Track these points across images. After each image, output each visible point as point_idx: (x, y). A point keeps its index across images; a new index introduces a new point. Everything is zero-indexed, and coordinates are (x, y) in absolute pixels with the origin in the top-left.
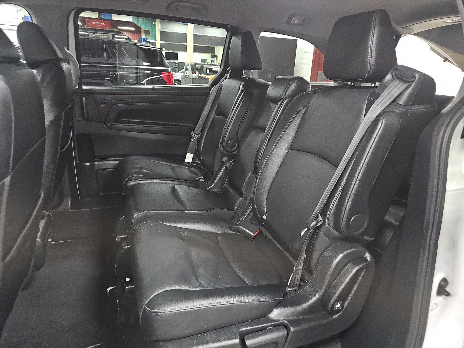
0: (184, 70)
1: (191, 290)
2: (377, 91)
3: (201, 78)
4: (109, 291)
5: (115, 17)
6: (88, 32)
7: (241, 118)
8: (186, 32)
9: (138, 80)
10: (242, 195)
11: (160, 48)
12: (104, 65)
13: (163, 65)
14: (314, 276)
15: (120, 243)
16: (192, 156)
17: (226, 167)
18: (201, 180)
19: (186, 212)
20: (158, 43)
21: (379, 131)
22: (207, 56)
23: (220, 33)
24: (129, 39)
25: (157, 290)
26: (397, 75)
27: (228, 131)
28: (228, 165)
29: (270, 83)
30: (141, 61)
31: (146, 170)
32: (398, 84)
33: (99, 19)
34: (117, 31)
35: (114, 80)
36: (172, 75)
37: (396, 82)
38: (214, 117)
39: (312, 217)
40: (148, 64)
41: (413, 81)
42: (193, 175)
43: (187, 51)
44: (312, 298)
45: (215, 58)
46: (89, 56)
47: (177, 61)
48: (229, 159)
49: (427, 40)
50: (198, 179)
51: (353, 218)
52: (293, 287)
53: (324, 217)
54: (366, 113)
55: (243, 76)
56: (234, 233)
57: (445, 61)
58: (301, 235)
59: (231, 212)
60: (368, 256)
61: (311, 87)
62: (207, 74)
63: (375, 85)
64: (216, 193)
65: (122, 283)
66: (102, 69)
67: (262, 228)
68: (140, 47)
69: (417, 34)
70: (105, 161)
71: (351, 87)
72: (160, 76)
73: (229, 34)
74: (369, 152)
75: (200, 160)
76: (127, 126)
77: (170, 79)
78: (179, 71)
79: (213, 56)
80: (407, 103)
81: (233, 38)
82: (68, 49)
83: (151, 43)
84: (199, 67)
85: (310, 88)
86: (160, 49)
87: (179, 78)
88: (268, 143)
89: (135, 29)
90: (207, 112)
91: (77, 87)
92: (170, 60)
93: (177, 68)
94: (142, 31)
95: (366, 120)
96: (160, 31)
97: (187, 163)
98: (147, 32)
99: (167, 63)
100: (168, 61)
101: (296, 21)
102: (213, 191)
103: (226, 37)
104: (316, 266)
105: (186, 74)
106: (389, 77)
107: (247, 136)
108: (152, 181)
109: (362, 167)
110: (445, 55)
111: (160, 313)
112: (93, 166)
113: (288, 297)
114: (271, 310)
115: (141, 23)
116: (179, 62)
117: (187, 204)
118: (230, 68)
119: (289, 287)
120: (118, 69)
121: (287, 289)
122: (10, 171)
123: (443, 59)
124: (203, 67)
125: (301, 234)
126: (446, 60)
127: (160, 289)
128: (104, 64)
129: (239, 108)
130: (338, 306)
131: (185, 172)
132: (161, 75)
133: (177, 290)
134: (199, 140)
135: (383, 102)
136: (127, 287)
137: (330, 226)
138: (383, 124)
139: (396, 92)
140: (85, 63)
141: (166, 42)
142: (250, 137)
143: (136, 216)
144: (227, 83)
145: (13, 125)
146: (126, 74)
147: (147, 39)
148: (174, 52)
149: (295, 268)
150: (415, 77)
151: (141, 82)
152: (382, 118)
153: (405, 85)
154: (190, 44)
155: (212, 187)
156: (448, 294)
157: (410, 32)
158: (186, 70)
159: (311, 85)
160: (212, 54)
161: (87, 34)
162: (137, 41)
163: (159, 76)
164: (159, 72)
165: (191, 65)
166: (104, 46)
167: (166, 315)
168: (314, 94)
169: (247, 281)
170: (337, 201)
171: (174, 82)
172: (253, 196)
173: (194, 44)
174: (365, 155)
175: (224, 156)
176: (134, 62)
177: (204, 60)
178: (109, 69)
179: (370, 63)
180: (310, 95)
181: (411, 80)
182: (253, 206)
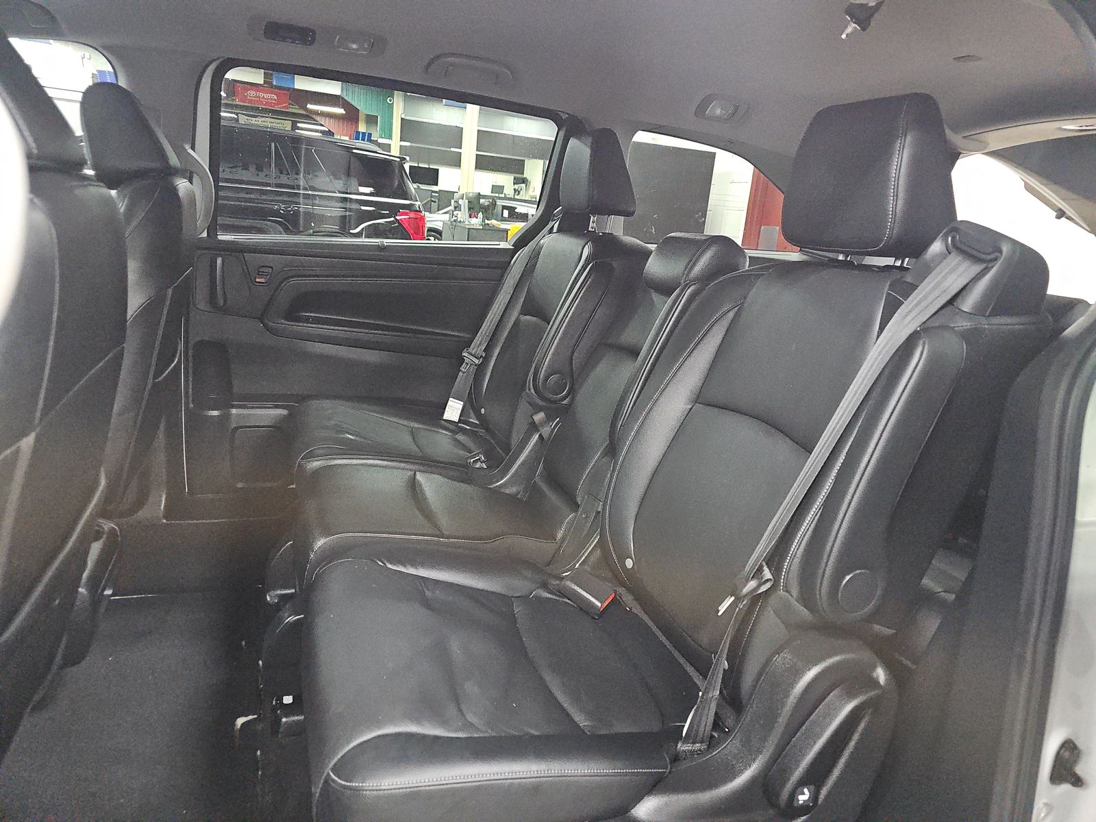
0: (451, 208)
1: (444, 737)
2: (909, 279)
3: (488, 228)
4: (239, 727)
5: (303, 83)
6: (237, 114)
7: (580, 324)
8: (461, 123)
9: (344, 226)
10: (575, 506)
11: (398, 155)
12: (269, 188)
13: (404, 194)
14: (747, 717)
15: (277, 608)
16: (460, 406)
17: (541, 436)
18: (478, 465)
19: (440, 541)
20: (396, 146)
21: (914, 371)
22: (505, 180)
23: (539, 130)
24: (330, 133)
25: (362, 733)
26: (959, 245)
27: (549, 353)
28: (546, 431)
29: (653, 247)
30: (354, 182)
31: (350, 434)
32: (958, 265)
33: (265, 85)
34: (305, 113)
35: (291, 222)
36: (423, 219)
37: (955, 259)
38: (517, 320)
39: (747, 568)
40: (368, 190)
41: (996, 259)
42: (462, 452)
43: (460, 166)
44: (741, 772)
45: (524, 185)
46: (236, 167)
47: (435, 188)
48: (549, 418)
49: (1019, 169)
50: (472, 460)
51: (848, 578)
52: (694, 743)
53: (776, 572)
54: (881, 329)
55: (590, 229)
56: (554, 597)
57: (1058, 217)
58: (720, 614)
59: (548, 547)
60: (881, 674)
61: (748, 260)
62: (503, 220)
63: (903, 262)
64: (513, 498)
65: (274, 709)
66: (264, 197)
67: (621, 590)
68: (355, 151)
69: (995, 154)
70: (257, 408)
71: (847, 265)
72: (395, 218)
73: (562, 134)
74: (889, 419)
75: (479, 416)
76: (313, 329)
77: (417, 228)
78: (438, 210)
79: (517, 181)
80: (980, 310)
81: (573, 142)
82: (193, 148)
83: (379, 145)
84: (486, 204)
85: (748, 263)
86: (398, 160)
87: (439, 226)
88: (644, 384)
89: (345, 112)
90: (502, 308)
91: (205, 234)
92: (420, 185)
93: (435, 202)
94: (362, 117)
95: (883, 344)
96: (402, 119)
97: (446, 421)
98: (371, 120)
99: (413, 191)
100: (415, 186)
101: (718, 112)
102: (507, 491)
103: (554, 139)
104: (751, 694)
105: (456, 218)
106: (937, 247)
107: (594, 367)
108: (364, 461)
109: (872, 456)
110: (1060, 203)
111: (367, 790)
112: (226, 417)
113: (683, 766)
114: (638, 799)
115: (361, 99)
116: (441, 189)
117: (444, 521)
118: (561, 208)
119: (687, 740)
120: (301, 200)
121: (678, 747)
122: (37, 421)
123: (1056, 213)
124: (494, 204)
125: (718, 611)
126: (1061, 214)
127: (370, 729)
128: (268, 185)
129: (578, 300)
130: (804, 797)
131: (442, 444)
132: (398, 218)
133: (410, 736)
134: (480, 369)
135: (924, 304)
136: (284, 720)
137: (791, 595)
138: (924, 356)
139: (954, 283)
140: (227, 180)
141: (413, 145)
142: (601, 369)
143: (320, 543)
144: (553, 242)
145: (55, 315)
146: (318, 210)
147: (370, 135)
148: (431, 167)
149: (700, 694)
150: (1000, 252)
151: (351, 231)
152: (921, 342)
153: (977, 268)
154: (469, 151)
155: (506, 482)
156: (1077, 782)
157: (980, 148)
158: (455, 208)
159: (749, 257)
160: (517, 175)
161: (236, 117)
162: (347, 138)
163: (392, 219)
164: (394, 210)
165: (466, 199)
166: (273, 145)
167: (379, 798)
168: (758, 276)
169: (582, 720)
170: (809, 532)
171: (426, 235)
172: (604, 509)
173: (477, 150)
174: (880, 428)
175: (538, 409)
176: (339, 184)
177: (497, 189)
178: (281, 198)
179: (894, 213)
180: (747, 280)
181: (989, 257)
182: (602, 535)
